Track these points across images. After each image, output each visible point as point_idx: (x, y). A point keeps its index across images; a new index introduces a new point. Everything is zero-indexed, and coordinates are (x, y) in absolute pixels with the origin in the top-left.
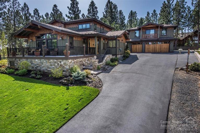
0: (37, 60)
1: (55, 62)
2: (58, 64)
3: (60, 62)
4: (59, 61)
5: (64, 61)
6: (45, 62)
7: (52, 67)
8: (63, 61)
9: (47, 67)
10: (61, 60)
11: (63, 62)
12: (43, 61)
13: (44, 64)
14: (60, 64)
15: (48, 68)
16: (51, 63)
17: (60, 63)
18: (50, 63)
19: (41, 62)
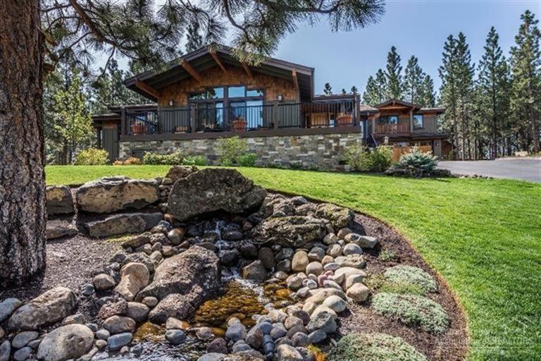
0: (251, 141)
1: (320, 142)
2: (329, 146)
3: (337, 140)
4: (331, 138)
5: (349, 137)
6: (282, 143)
7: (307, 155)
8: (347, 137)
9: (290, 156)
10: (339, 136)
11: (346, 139)
12: (275, 140)
13: (277, 148)
14: (334, 145)
15: (293, 159)
16: (303, 144)
17: (335, 142)
18: (299, 145)
19: (266, 145)
